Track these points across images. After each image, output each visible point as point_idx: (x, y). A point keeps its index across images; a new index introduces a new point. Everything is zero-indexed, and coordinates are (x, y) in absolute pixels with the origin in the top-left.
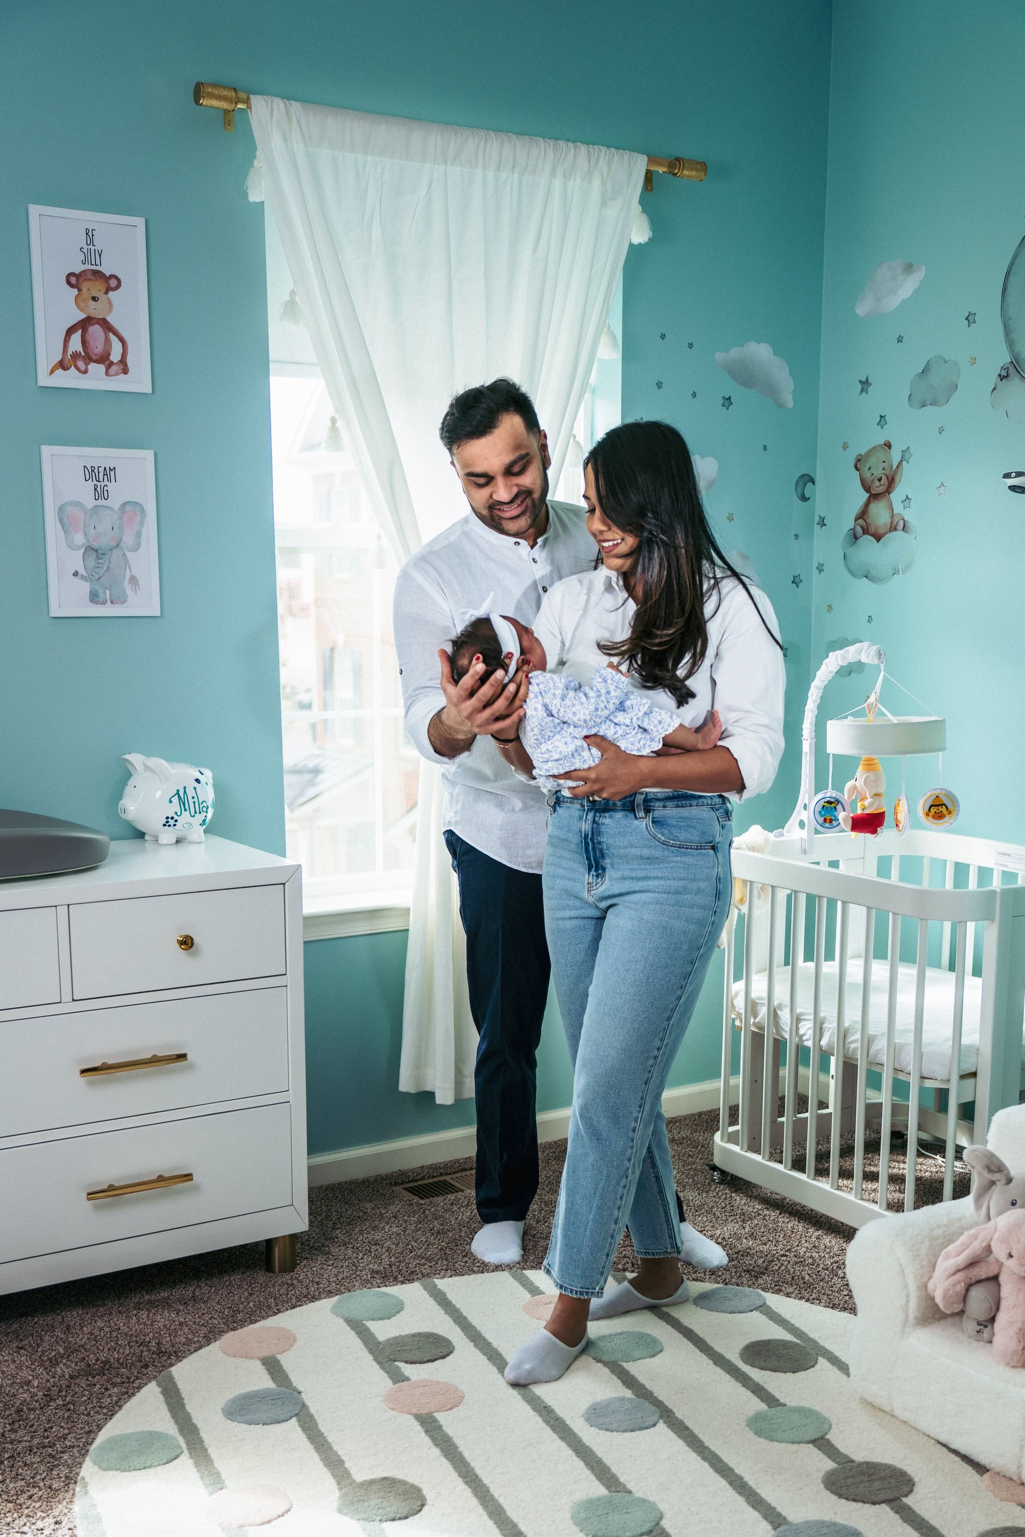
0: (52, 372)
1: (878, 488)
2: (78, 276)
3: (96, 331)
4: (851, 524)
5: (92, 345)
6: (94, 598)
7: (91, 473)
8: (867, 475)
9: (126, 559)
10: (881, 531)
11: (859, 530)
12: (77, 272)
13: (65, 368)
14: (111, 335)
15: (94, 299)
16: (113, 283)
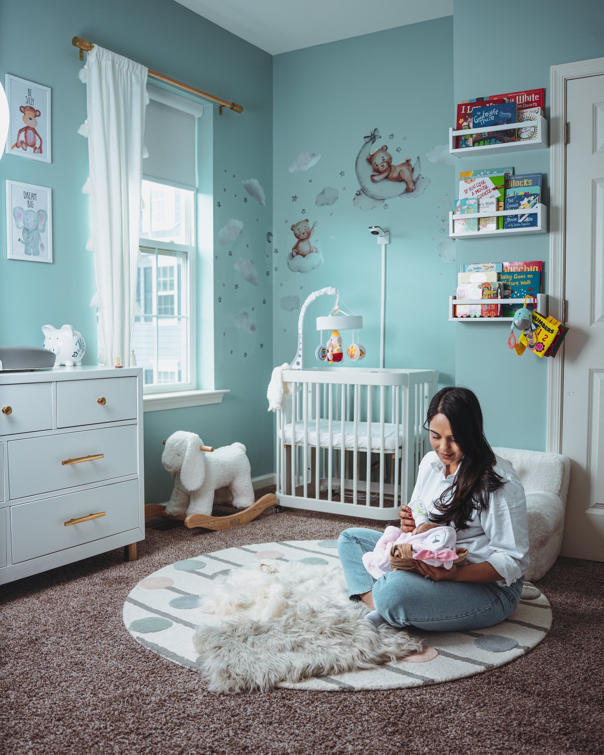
0: (12, 148)
1: (302, 236)
2: (25, 108)
3: (30, 132)
4: (291, 251)
5: (28, 139)
6: (26, 252)
7: (27, 195)
8: (298, 232)
9: (39, 236)
10: (305, 253)
11: (294, 253)
12: (24, 106)
13: (18, 147)
14: (36, 136)
15: (30, 119)
16: (38, 113)
